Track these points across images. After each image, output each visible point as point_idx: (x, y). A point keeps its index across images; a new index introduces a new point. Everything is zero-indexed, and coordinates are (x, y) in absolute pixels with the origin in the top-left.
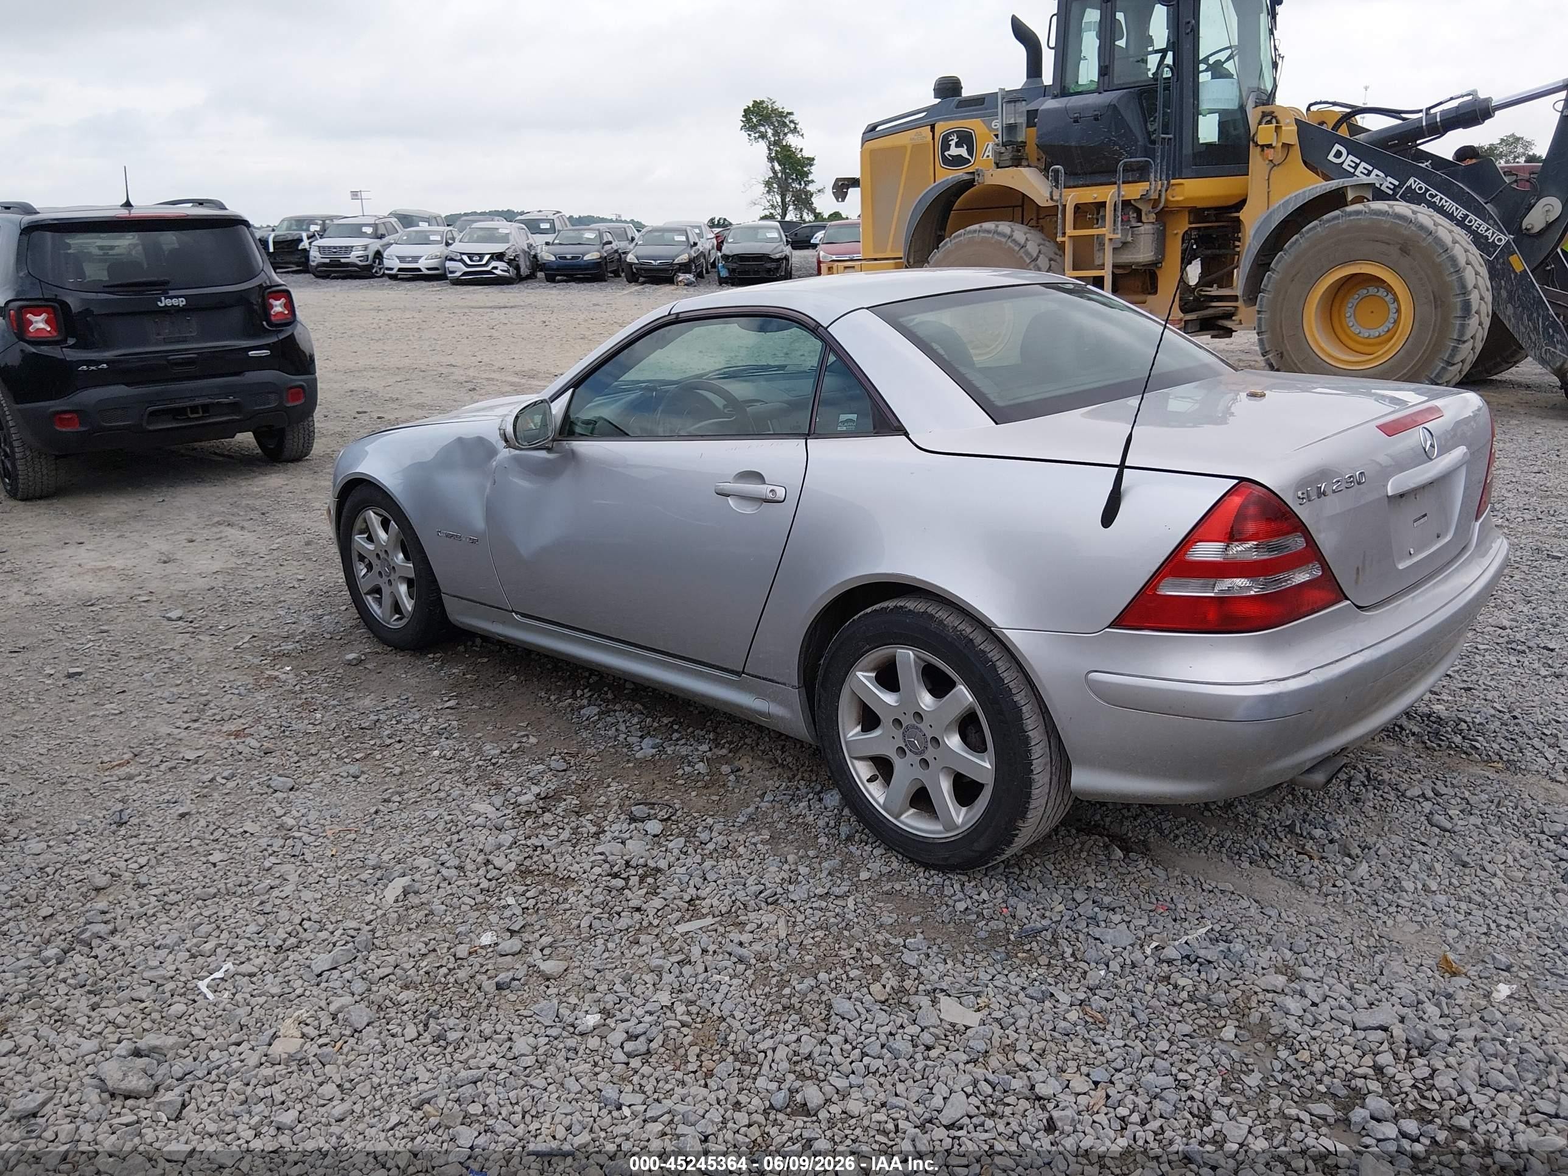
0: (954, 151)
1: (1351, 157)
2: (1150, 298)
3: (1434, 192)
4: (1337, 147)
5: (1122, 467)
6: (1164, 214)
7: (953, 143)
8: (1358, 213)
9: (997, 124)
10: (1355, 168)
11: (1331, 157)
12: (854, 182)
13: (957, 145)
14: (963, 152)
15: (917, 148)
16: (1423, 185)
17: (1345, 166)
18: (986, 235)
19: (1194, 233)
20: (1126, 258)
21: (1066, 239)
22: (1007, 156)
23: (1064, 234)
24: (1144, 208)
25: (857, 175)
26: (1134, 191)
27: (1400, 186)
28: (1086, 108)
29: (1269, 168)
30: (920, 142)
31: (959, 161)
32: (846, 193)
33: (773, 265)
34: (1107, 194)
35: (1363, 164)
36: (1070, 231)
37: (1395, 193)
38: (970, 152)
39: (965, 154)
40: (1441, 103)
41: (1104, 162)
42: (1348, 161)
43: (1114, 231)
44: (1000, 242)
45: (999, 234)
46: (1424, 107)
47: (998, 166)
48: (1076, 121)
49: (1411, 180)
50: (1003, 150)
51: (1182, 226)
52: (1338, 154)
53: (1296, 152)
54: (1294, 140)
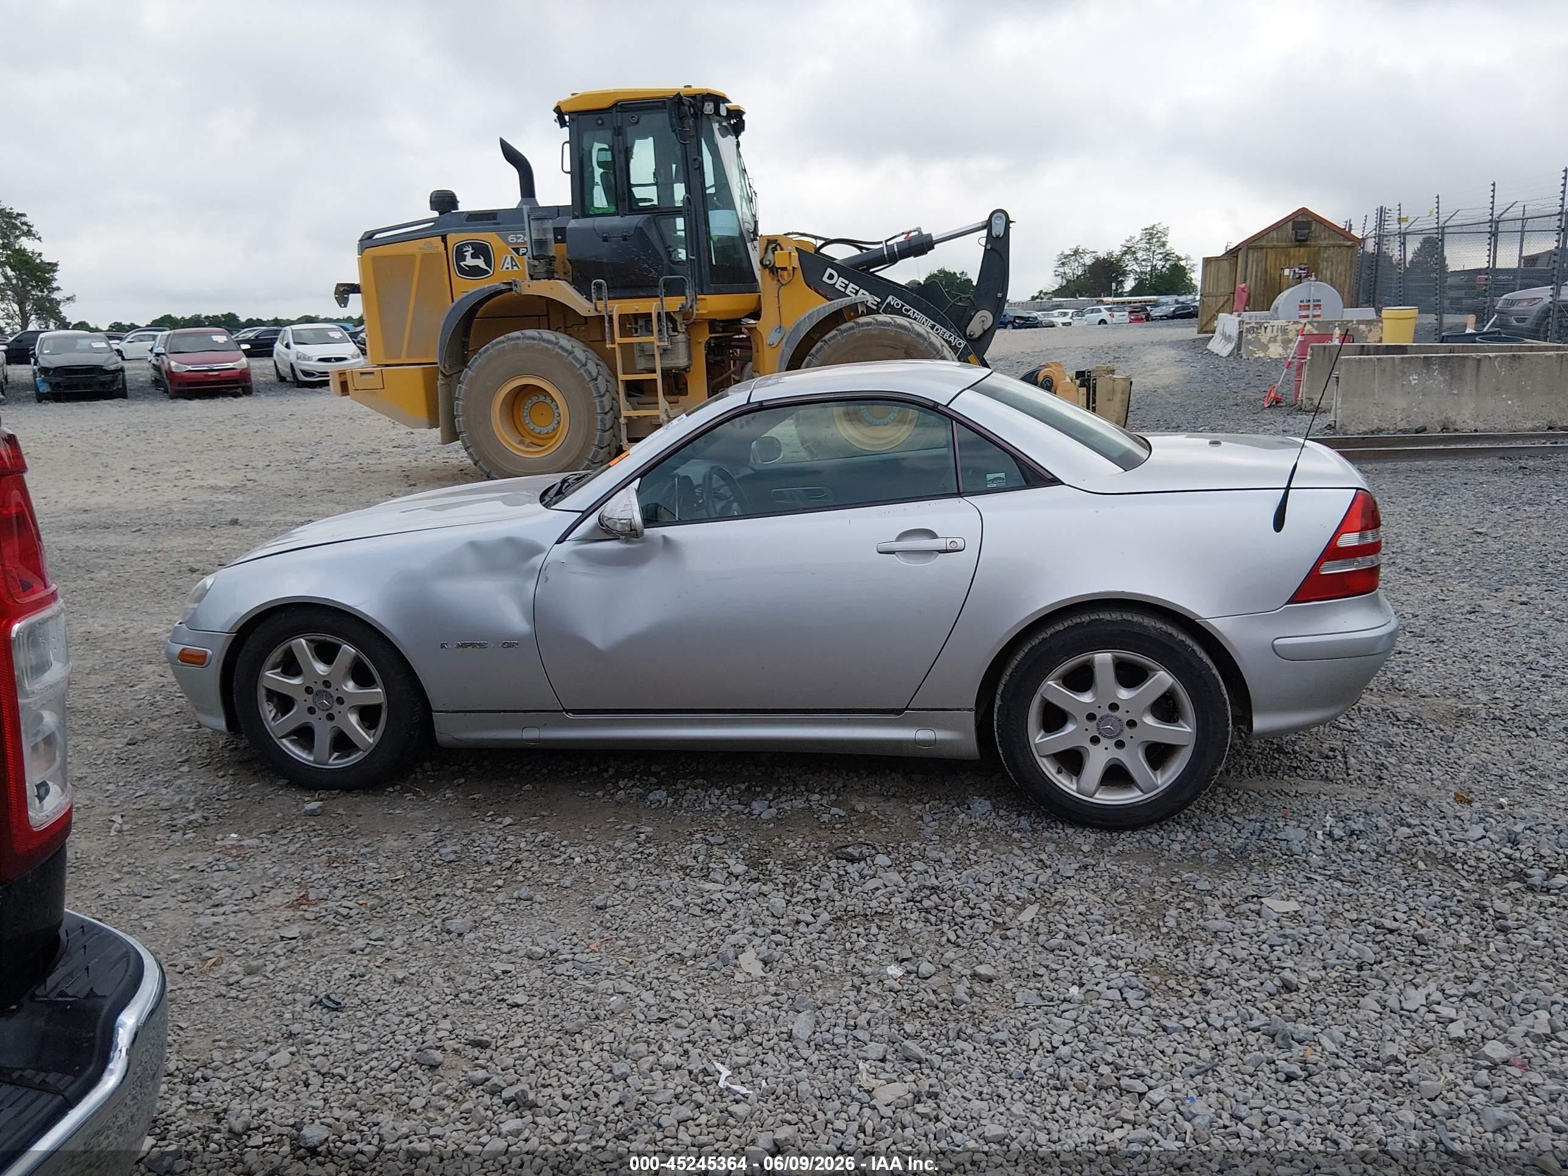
0: (470, 262)
1: (841, 279)
2: (682, 398)
3: (908, 307)
4: (829, 271)
5: (1288, 488)
6: (692, 326)
7: (468, 254)
8: (868, 324)
9: (523, 238)
10: (846, 288)
11: (825, 279)
12: (354, 289)
13: (473, 256)
14: (480, 263)
15: (428, 258)
16: (900, 302)
17: (837, 286)
18: (531, 341)
19: (712, 341)
20: (670, 363)
21: (616, 346)
22: (541, 269)
23: (613, 342)
24: (679, 319)
25: (357, 281)
26: (673, 304)
27: (882, 303)
28: (613, 229)
29: (776, 288)
30: (432, 251)
31: (475, 271)
32: (347, 299)
33: (109, 377)
34: (650, 306)
35: (851, 285)
36: (618, 339)
37: (879, 309)
38: (488, 263)
39: (482, 265)
40: (895, 237)
41: (633, 278)
42: (839, 282)
43: (660, 340)
44: (548, 349)
45: (544, 341)
46: (883, 240)
47: (532, 277)
48: (605, 240)
49: (890, 298)
50: (536, 263)
51: (704, 336)
52: (831, 277)
53: (799, 272)
54: (796, 264)
